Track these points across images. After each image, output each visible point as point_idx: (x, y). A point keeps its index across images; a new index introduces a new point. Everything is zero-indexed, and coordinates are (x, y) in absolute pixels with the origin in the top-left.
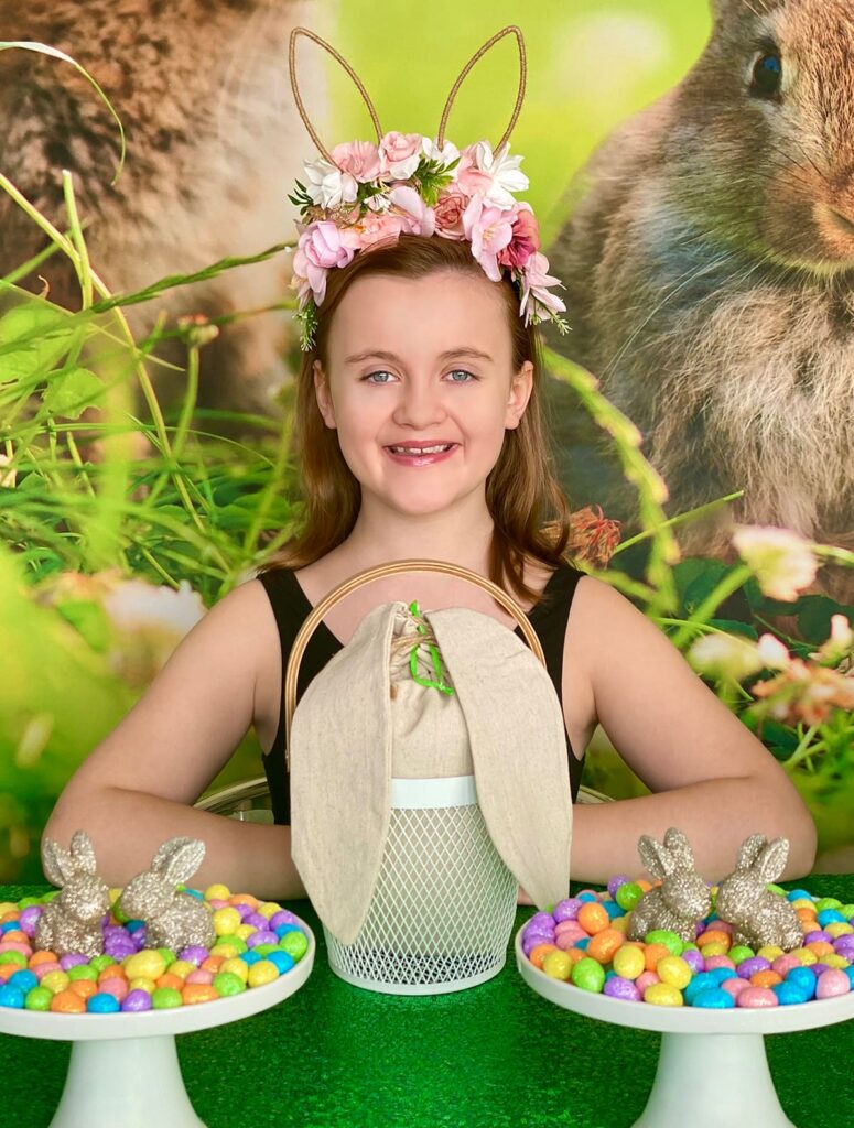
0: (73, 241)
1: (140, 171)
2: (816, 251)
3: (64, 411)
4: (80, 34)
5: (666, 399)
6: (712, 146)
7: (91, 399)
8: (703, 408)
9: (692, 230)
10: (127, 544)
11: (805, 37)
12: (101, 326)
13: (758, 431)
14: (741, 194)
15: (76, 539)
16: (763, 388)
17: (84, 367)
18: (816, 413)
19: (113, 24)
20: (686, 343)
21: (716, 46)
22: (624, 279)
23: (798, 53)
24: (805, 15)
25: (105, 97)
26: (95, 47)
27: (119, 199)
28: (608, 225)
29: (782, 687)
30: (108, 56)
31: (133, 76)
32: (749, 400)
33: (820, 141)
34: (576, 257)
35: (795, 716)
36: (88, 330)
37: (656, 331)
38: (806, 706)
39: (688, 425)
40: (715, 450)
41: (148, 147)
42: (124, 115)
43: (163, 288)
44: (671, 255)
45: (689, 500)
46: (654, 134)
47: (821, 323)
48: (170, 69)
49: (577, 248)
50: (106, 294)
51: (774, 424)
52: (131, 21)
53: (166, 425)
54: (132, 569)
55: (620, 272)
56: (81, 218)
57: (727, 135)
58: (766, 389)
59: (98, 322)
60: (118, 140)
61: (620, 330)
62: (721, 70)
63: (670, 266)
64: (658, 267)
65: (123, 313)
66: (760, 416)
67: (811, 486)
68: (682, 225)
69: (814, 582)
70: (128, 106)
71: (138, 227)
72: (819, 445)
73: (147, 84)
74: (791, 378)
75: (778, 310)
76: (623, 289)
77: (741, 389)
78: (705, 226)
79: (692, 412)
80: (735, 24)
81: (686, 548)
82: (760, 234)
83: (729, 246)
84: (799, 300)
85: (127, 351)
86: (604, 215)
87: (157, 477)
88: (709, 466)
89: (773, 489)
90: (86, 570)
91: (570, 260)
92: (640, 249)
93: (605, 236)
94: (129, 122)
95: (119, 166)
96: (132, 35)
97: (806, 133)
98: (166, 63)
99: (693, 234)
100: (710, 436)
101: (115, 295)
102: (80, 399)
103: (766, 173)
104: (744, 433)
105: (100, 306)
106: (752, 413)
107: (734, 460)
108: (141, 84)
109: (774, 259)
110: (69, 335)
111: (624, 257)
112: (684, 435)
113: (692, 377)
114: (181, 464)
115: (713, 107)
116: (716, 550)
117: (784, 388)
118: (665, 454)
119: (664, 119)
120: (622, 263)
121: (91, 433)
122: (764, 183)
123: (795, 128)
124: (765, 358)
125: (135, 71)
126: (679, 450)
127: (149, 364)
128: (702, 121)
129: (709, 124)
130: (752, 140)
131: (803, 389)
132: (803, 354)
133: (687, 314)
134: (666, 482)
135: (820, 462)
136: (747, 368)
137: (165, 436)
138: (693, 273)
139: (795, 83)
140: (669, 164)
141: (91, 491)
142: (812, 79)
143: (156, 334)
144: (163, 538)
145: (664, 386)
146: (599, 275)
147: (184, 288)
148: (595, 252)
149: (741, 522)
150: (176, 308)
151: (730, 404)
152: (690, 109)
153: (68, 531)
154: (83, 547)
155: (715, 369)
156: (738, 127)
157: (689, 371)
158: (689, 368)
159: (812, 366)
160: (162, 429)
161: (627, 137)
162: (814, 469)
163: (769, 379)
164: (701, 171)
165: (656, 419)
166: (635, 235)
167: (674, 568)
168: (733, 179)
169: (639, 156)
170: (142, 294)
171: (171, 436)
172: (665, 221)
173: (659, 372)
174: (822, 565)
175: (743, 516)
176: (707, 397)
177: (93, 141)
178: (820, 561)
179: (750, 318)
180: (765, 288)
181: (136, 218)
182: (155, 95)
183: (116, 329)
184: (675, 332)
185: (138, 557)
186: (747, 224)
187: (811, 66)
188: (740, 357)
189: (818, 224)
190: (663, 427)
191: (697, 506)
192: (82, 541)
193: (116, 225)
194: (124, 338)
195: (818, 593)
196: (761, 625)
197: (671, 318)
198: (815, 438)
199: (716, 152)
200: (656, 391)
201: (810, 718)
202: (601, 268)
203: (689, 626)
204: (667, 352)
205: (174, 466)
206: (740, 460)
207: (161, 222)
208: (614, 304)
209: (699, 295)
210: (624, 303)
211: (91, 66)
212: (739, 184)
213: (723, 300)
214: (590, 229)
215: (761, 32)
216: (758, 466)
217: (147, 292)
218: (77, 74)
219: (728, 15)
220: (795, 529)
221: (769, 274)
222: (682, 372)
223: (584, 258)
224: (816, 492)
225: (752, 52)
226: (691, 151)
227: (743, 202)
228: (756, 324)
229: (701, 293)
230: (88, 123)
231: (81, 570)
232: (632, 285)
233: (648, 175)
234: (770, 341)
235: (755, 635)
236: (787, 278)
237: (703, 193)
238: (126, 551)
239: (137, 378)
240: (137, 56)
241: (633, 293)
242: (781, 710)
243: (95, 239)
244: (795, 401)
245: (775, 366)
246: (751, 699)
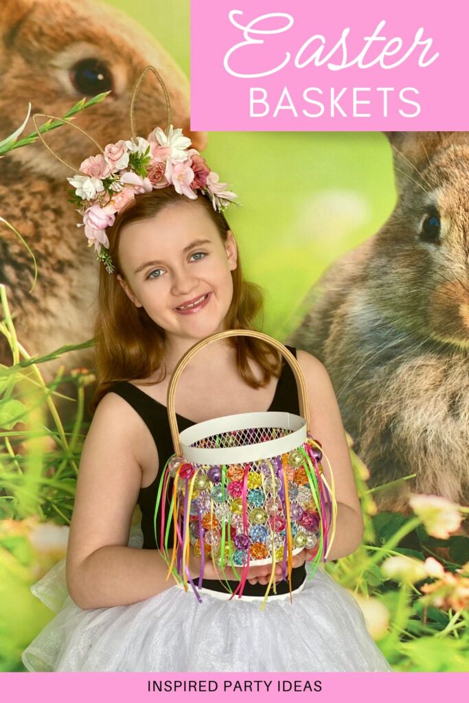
0: (7, 326)
1: (46, 284)
2: (461, 333)
3: (3, 425)
4: (8, 204)
5: (368, 419)
6: (397, 271)
7: (19, 418)
8: (392, 425)
9: (384, 320)
10: (42, 502)
11: (455, 205)
12: (25, 374)
13: (425, 439)
14: (415, 299)
15: (11, 499)
16: (428, 413)
17: (15, 399)
18: (461, 429)
19: (27, 198)
20: (381, 387)
21: (400, 211)
22: (343, 349)
23: (451, 214)
24: (456, 192)
25: (24, 241)
26: (17, 212)
27: (34, 301)
28: (332, 316)
29: (439, 588)
30: (25, 217)
31: (41, 229)
32: (419, 421)
33: (464, 268)
34: (312, 335)
35: (447, 605)
36: (18, 377)
37: (362, 379)
38: (454, 600)
39: (382, 435)
40: (398, 449)
41: (51, 271)
42: (36, 252)
43: (61, 353)
44: (371, 335)
45: (382, 479)
46: (362, 263)
47: (464, 376)
48: (63, 225)
49: (313, 330)
50: (27, 357)
51: (435, 435)
52: (39, 196)
53: (65, 431)
54: (46, 516)
55: (339, 344)
56: (11, 312)
57: (406, 264)
58: (431, 414)
59: (22, 372)
60: (32, 267)
61: (340, 378)
62: (403, 225)
63: (371, 341)
64: (364, 342)
65: (38, 367)
66: (426, 431)
67: (458, 472)
68: (378, 317)
69: (460, 529)
70: (38, 247)
71: (46, 317)
72: (463, 448)
73: (50, 234)
74: (446, 408)
75: (438, 368)
76: (342, 355)
77: (414, 414)
78: (392, 318)
79: (384, 428)
80: (412, 197)
81: (380, 507)
82: (427, 323)
83: (407, 330)
84: (450, 362)
85: (40, 389)
86: (329, 311)
87: (60, 462)
88: (395, 459)
89: (434, 473)
90: (17, 518)
91: (309, 337)
92: (353, 331)
93: (331, 323)
94: (39, 257)
95: (34, 282)
96: (40, 204)
97: (455, 262)
98: (60, 222)
99: (385, 322)
100: (395, 441)
101: (33, 357)
102: (13, 418)
103: (429, 286)
104: (416, 440)
105: (24, 364)
106: (422, 428)
107: (410, 456)
108: (46, 233)
109: (435, 338)
110: (6, 380)
111: (342, 336)
112: (379, 440)
113: (384, 406)
114: (75, 454)
115: (397, 247)
116: (398, 508)
117: (441, 414)
118: (367, 451)
119: (366, 254)
120: (340, 339)
121: (20, 437)
122: (429, 292)
123: (449, 260)
124: (430, 396)
125: (42, 226)
126: (376, 449)
127: (54, 397)
128: (391, 256)
129: (395, 257)
130: (421, 267)
131: (453, 415)
132: (453, 394)
133: (382, 370)
134: (368, 467)
135: (463, 458)
136: (418, 402)
137: (64, 438)
138: (385, 345)
139: (449, 233)
140: (370, 281)
141: (20, 471)
142: (459, 230)
143: (58, 379)
144: (64, 498)
145: (367, 412)
146: (327, 346)
147: (74, 352)
148: (324, 333)
149: (414, 492)
150: (70, 364)
151: (408, 424)
152: (383, 248)
153: (6, 495)
154: (15, 504)
155: (399, 402)
156: (413, 259)
157: (383, 403)
158: (382, 401)
159: (459, 401)
160: (63, 433)
161: (344, 264)
162: (460, 462)
163: (432, 409)
164: (390, 285)
165: (362, 430)
166: (349, 322)
167: (373, 518)
168: (410, 290)
169: (352, 276)
170: (49, 356)
171: (68, 438)
172: (367, 314)
173: (364, 404)
174: (464, 518)
175: (415, 489)
176: (393, 418)
177: (17, 267)
178: (463, 516)
179: (420, 372)
180: (430, 355)
181: (45, 312)
182: (55, 240)
183: (34, 377)
184: (374, 380)
185: (49, 509)
186: (418, 317)
187: (459, 223)
188: (414, 396)
189: (462, 318)
190: (366, 436)
191: (387, 482)
192: (15, 501)
193: (33, 315)
194: (39, 382)
195: (462, 534)
196: (427, 552)
197: (371, 371)
198: (460, 443)
199: (399, 274)
200: (362, 415)
201: (456, 607)
202: (328, 342)
203: (383, 551)
204: (369, 391)
205: (70, 455)
206: (415, 457)
207: (60, 314)
208: (336, 363)
209: (389, 358)
210: (342, 363)
211: (15, 223)
212: (414, 293)
213: (403, 361)
214: (322, 319)
215: (428, 202)
216: (425, 460)
217: (52, 355)
218: (7, 228)
219: (407, 192)
220: (448, 497)
221: (432, 347)
222: (378, 403)
223: (318, 336)
224: (461, 476)
225: (422, 214)
226: (384, 273)
227: (416, 304)
228: (423, 376)
229: (389, 357)
230: (14, 257)
231: (14, 518)
232: (348, 352)
233: (357, 287)
234: (432, 386)
235: (423, 558)
236: (443, 349)
237: (390, 299)
238: (42, 506)
239: (47, 404)
240: (43, 217)
241: (348, 357)
242: (438, 601)
243: (20, 324)
244: (448, 422)
245: (436, 401)
246: (420, 594)
